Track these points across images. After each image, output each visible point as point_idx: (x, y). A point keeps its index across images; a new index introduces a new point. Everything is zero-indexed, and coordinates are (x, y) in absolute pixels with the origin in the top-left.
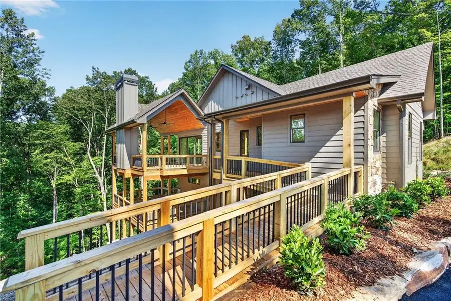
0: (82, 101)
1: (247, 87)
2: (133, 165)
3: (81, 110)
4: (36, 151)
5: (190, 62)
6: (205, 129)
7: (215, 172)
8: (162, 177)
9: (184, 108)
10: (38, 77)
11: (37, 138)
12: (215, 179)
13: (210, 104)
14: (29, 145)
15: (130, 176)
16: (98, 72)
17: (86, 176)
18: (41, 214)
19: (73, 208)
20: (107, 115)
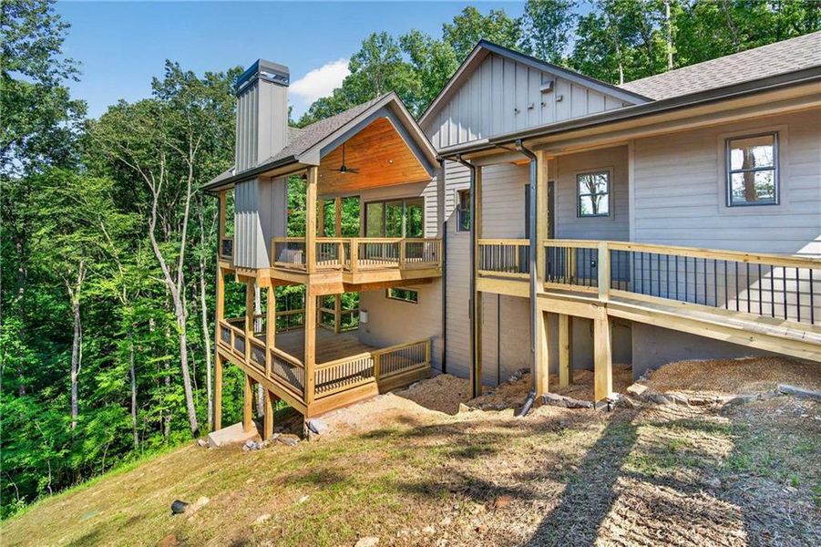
0: (142, 129)
1: (547, 87)
2: (276, 261)
3: (140, 146)
4: (43, 230)
5: (360, 56)
6: (431, 181)
7: (481, 276)
8: (348, 286)
9: (392, 136)
10: (55, 77)
11: (44, 204)
12: (480, 293)
13: (444, 128)
14: (27, 218)
15: (268, 284)
16: (177, 71)
17: (146, 282)
18: (46, 361)
19: (114, 347)
20: (192, 158)
